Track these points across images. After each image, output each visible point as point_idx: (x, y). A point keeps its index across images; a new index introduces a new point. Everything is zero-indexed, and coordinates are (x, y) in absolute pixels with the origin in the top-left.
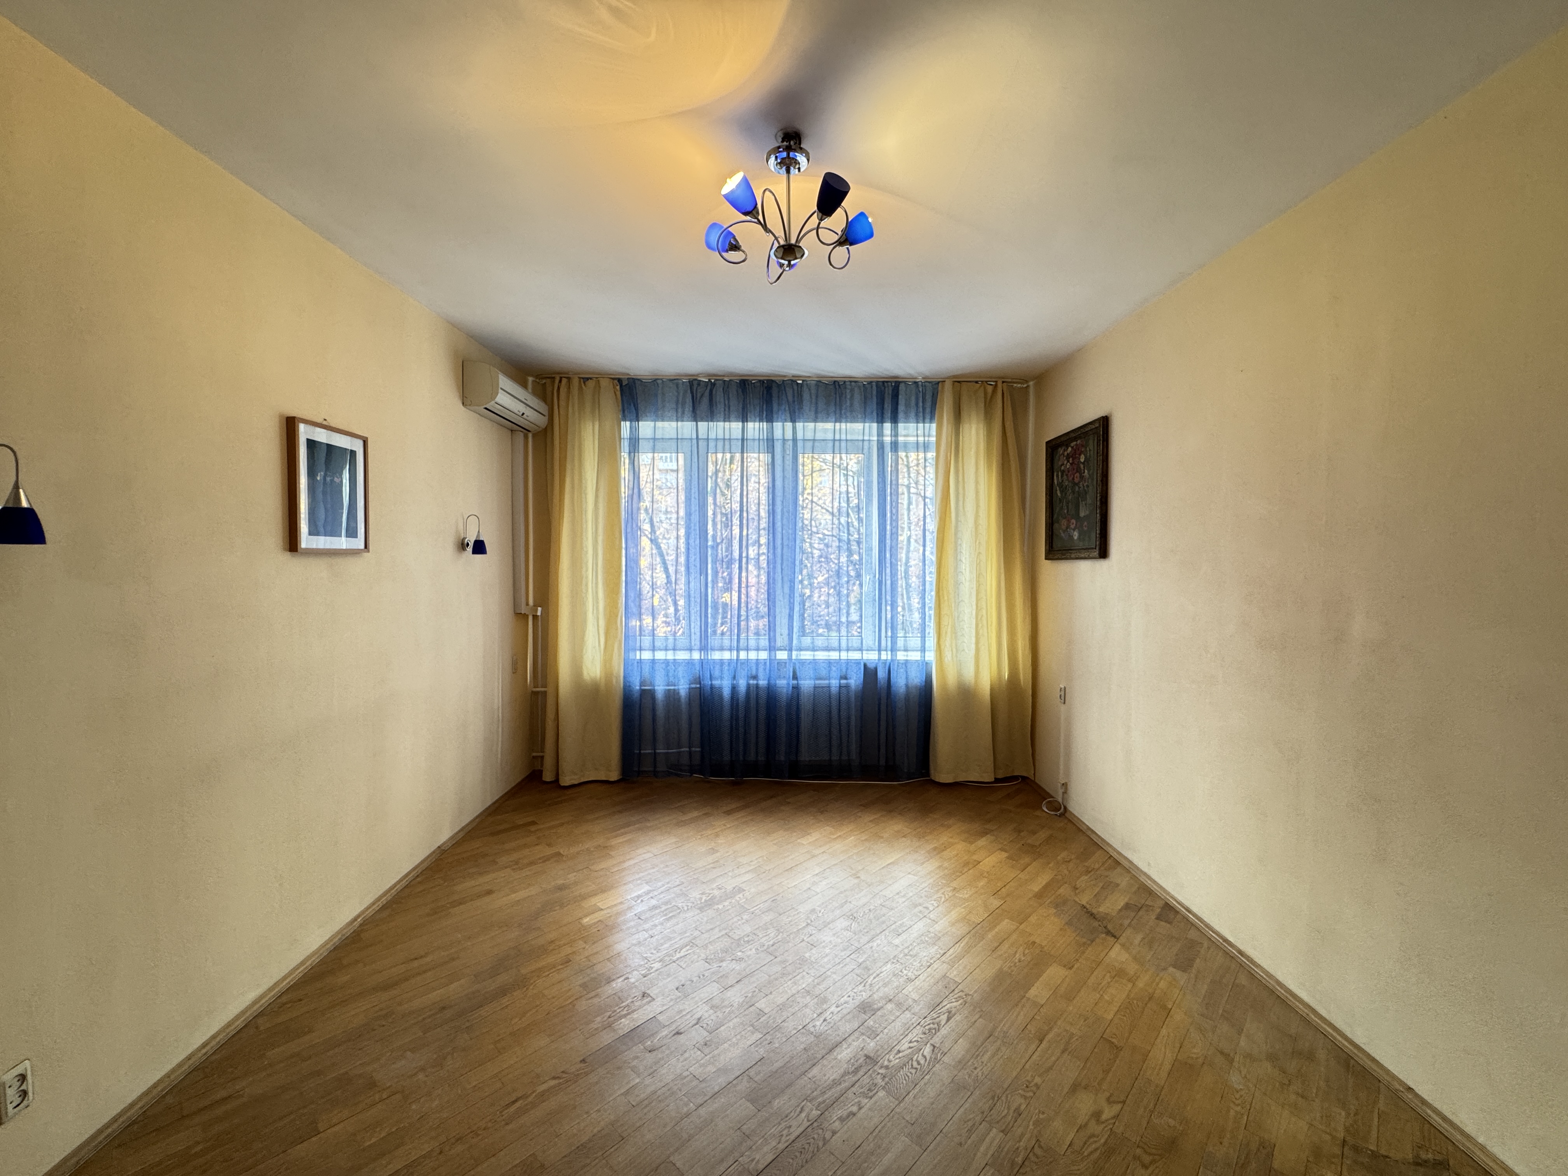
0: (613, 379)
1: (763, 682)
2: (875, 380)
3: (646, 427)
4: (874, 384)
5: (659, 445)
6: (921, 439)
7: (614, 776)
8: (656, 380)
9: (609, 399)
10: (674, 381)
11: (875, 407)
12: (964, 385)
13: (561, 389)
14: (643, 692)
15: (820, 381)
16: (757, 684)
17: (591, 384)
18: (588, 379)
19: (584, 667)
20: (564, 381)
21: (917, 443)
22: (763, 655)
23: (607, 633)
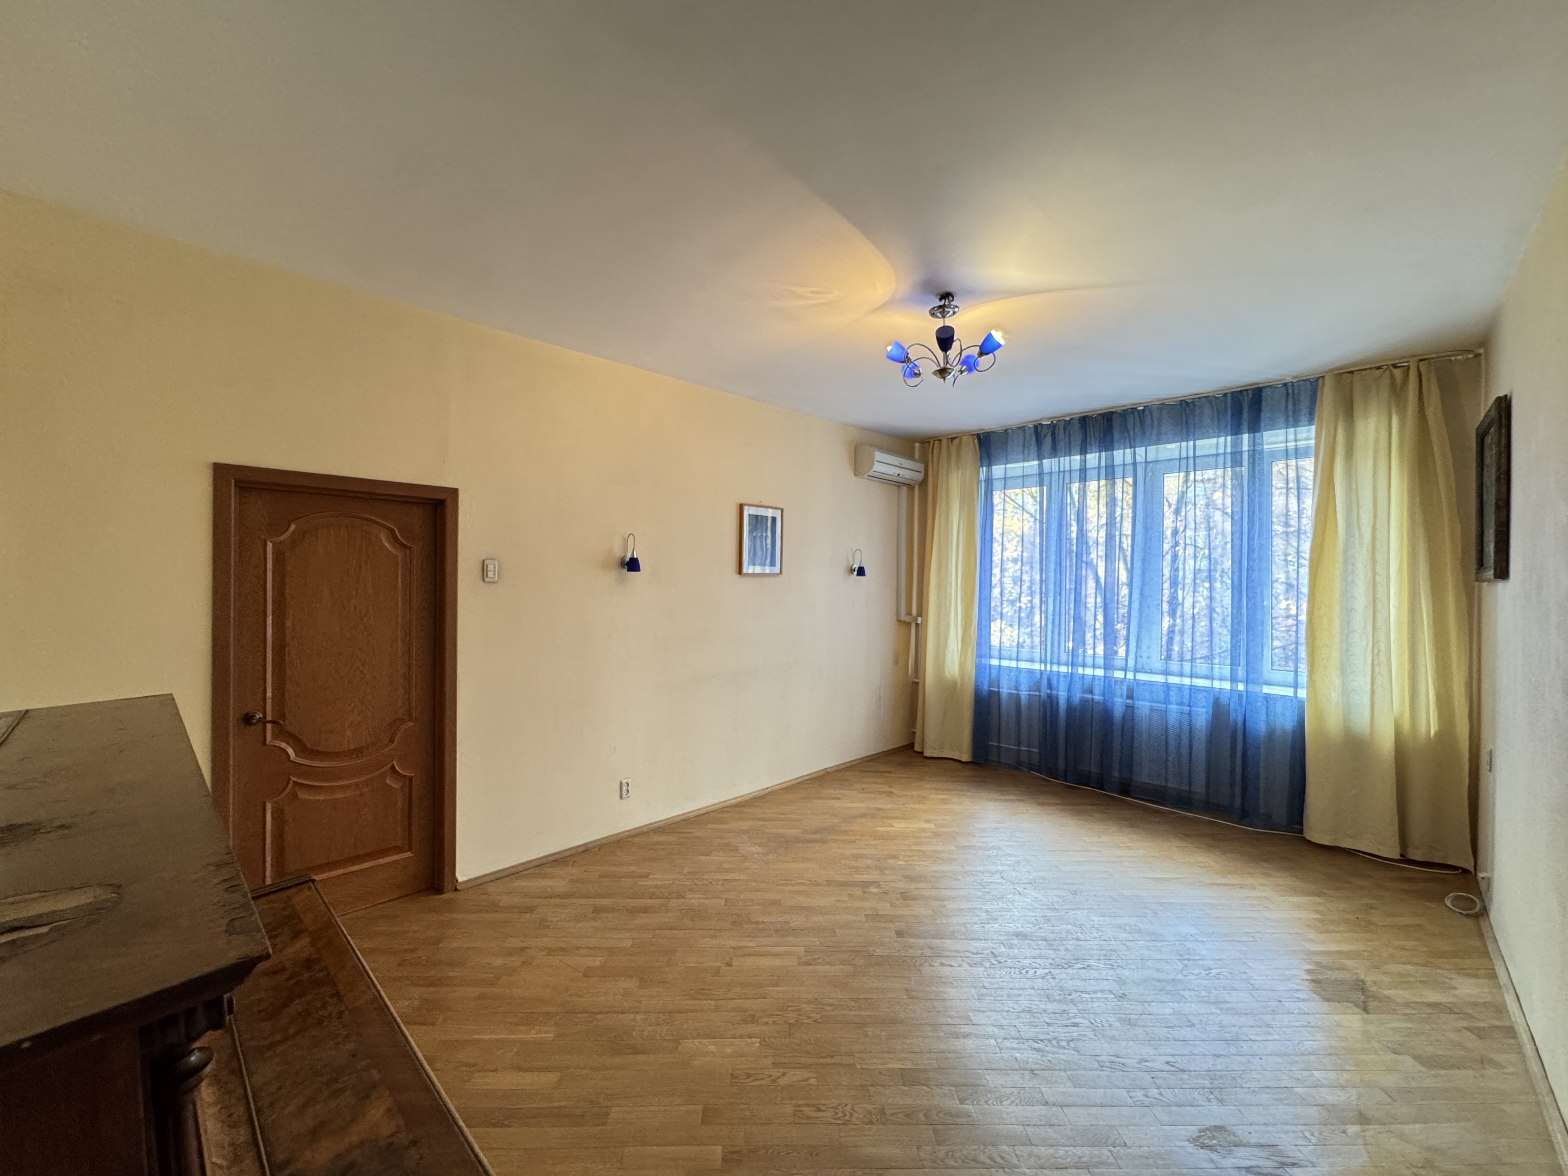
0: (973, 435)
1: (1097, 697)
2: (1229, 391)
3: (998, 470)
4: (1229, 395)
5: (1009, 482)
6: (1291, 445)
7: (965, 758)
8: (1006, 430)
9: (970, 451)
10: (1022, 428)
11: (1229, 419)
12: (1357, 376)
13: (934, 450)
14: (991, 693)
15: (1164, 404)
16: (1093, 699)
17: (956, 442)
18: (955, 438)
19: (946, 667)
20: (937, 442)
21: (1287, 450)
22: (1100, 672)
23: (963, 641)
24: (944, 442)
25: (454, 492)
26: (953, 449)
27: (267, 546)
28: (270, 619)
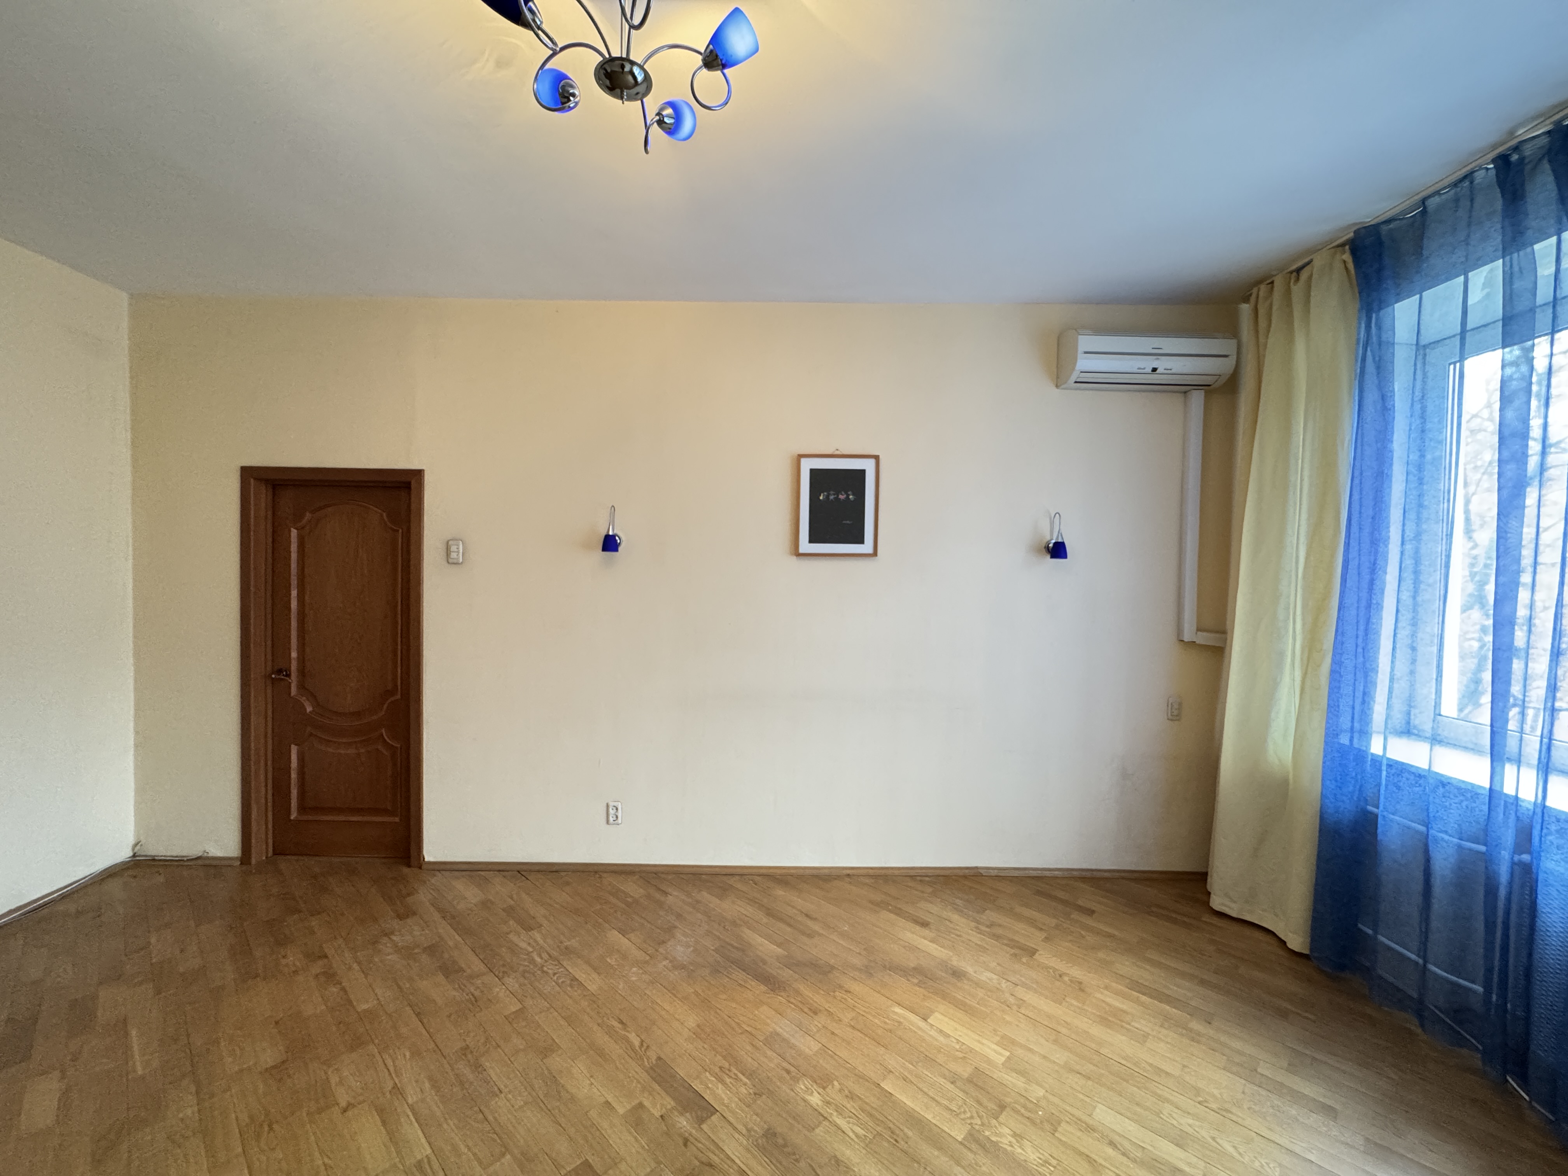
0: (1341, 244)
3: (1402, 311)
17: (1304, 273)
24: (1278, 282)
25: (418, 475)
26: (1297, 290)
27: (294, 533)
28: (294, 593)
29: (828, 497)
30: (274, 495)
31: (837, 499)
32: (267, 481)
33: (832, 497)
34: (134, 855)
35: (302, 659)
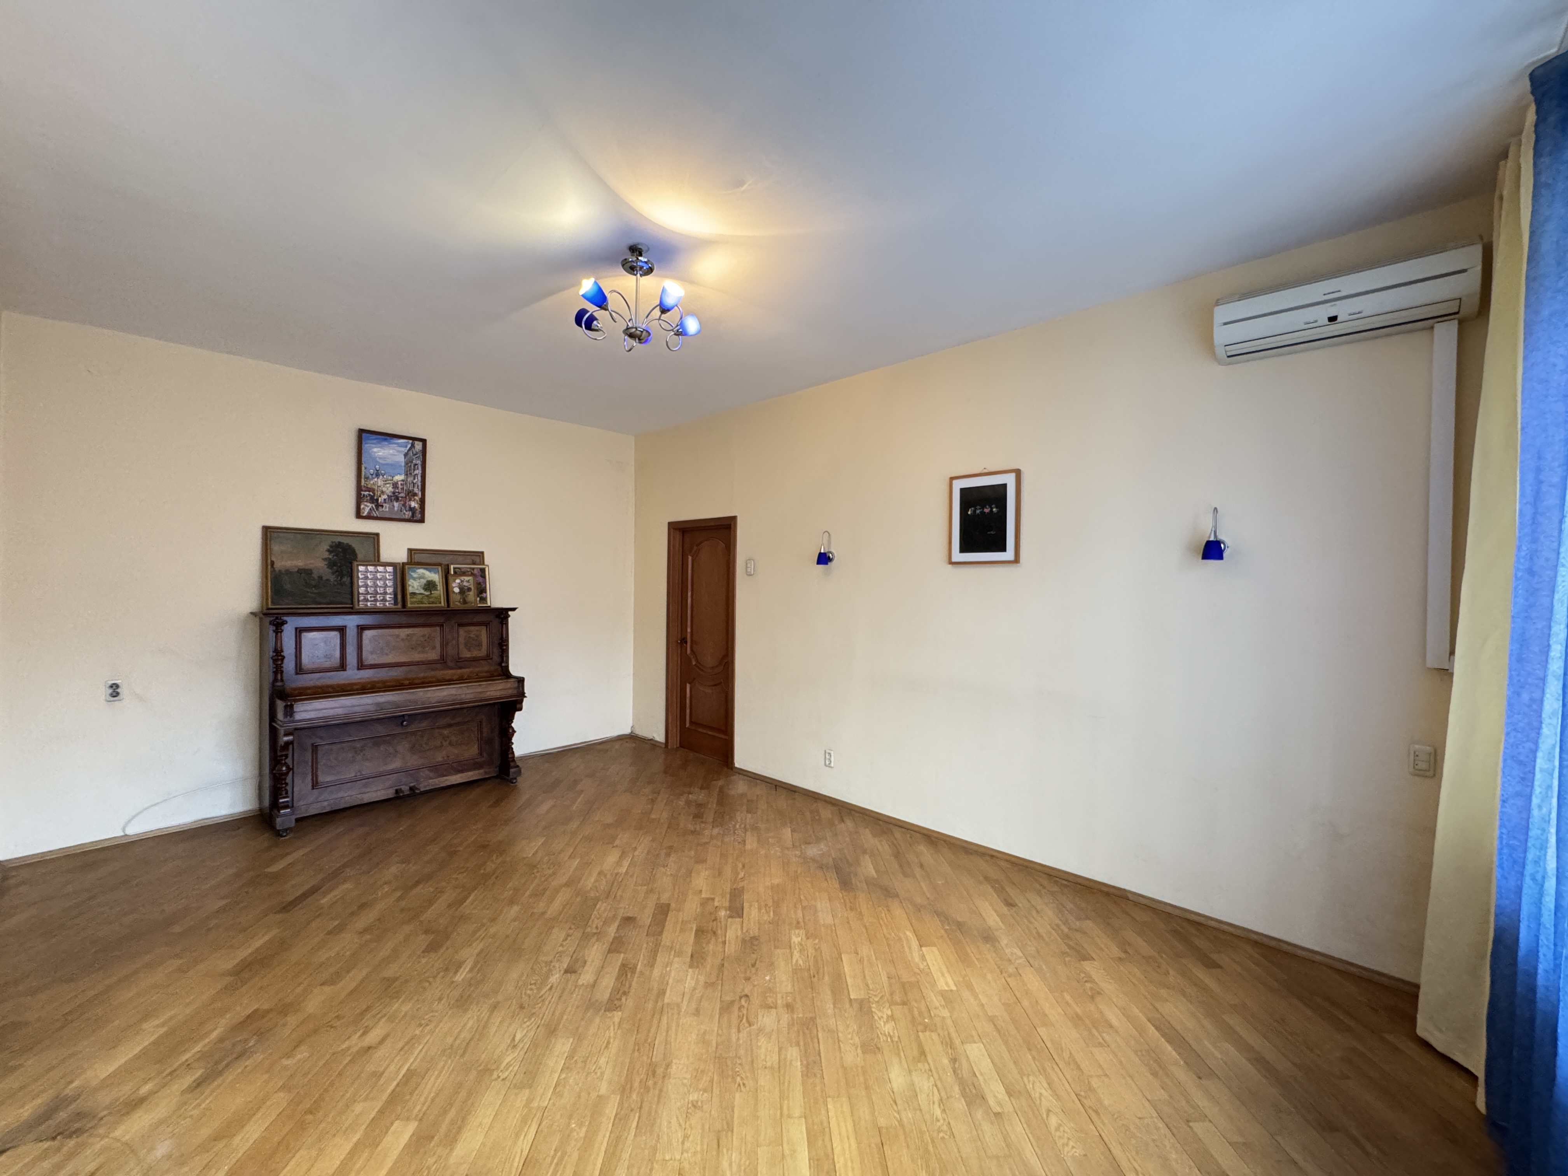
25: (735, 519)
27: (690, 558)
28: (689, 594)
29: (975, 511)
30: (683, 536)
31: (983, 513)
32: (679, 529)
33: (978, 512)
34: (632, 732)
35: (692, 632)
